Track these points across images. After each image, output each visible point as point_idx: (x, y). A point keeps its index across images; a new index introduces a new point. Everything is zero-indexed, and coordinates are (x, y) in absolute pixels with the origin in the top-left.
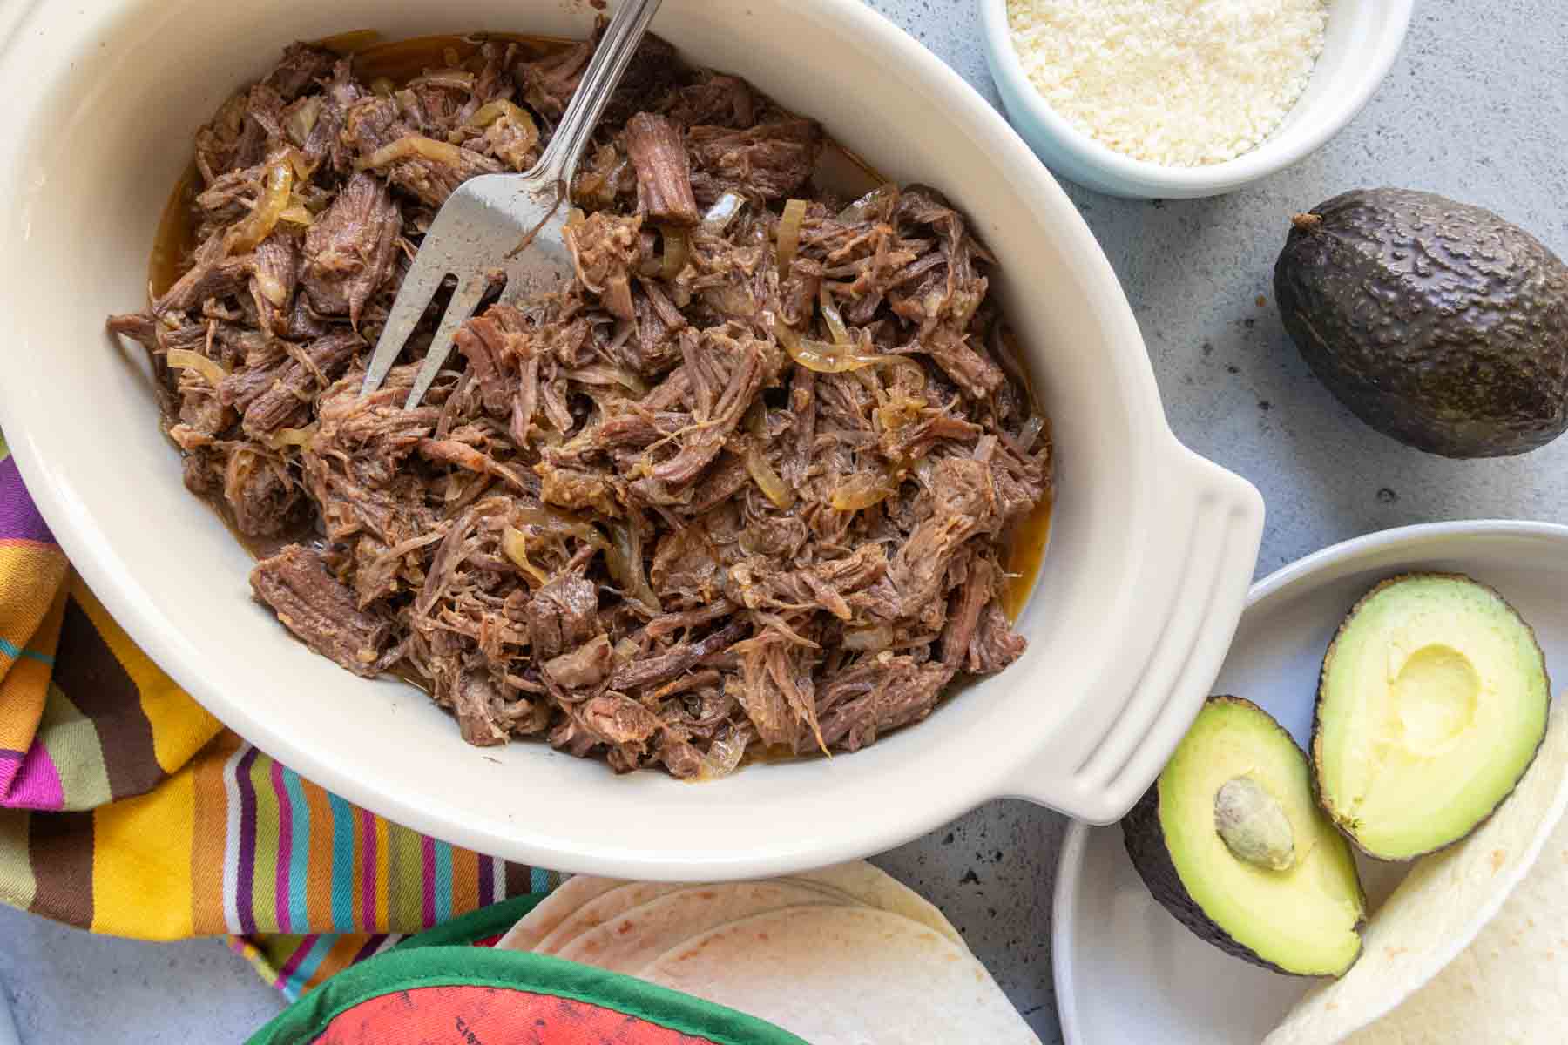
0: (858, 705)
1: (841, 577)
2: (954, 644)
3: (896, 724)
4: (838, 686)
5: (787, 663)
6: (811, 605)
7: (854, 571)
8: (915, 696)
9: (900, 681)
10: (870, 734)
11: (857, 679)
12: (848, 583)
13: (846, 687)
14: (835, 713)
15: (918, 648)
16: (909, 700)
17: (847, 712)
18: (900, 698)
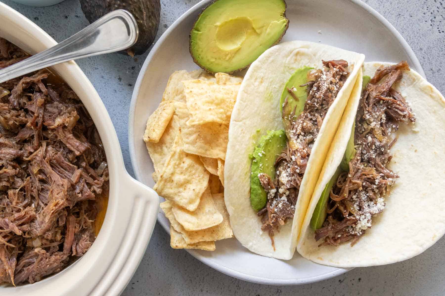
0: (30, 267)
1: (18, 220)
2: (67, 246)
3: (48, 274)
4: (24, 260)
5: (5, 252)
6: (8, 230)
7: (23, 217)
8: (51, 264)
9: (44, 259)
10: (37, 278)
11: (31, 257)
12: (20, 222)
13: (27, 260)
14: (24, 270)
15: (54, 247)
16: (48, 266)
17: (28, 270)
18: (45, 265)
